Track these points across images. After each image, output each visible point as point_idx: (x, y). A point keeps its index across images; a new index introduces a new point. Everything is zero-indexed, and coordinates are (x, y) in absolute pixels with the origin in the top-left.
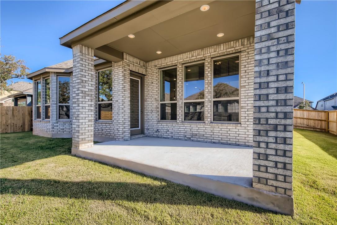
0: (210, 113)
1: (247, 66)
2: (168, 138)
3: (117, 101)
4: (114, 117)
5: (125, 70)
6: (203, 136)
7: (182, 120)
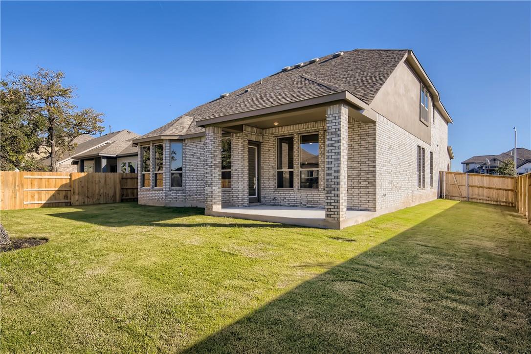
0: (323, 181)
1: (352, 141)
2: (285, 206)
3: (236, 170)
4: (234, 185)
5: (244, 141)
6: (318, 202)
7: (298, 188)
